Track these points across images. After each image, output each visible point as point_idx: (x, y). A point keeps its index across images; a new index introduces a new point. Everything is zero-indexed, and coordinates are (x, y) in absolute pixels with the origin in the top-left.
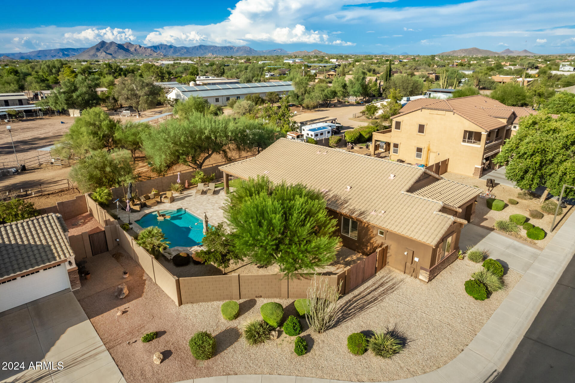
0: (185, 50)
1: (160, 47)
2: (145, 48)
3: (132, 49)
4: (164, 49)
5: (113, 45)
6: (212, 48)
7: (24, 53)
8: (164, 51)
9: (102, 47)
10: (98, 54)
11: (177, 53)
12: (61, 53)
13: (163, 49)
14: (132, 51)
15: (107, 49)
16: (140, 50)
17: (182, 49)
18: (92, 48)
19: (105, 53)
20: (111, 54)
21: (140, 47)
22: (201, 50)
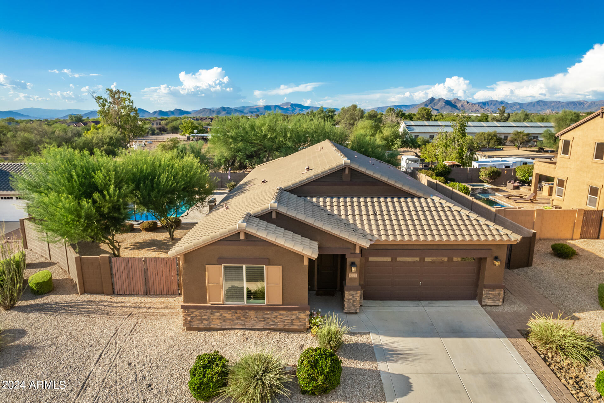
0: (518, 107)
1: (490, 104)
2: (472, 104)
3: (459, 105)
4: (494, 105)
5: (441, 101)
6: (553, 104)
8: (494, 107)
9: (431, 103)
11: (508, 109)
13: (492, 105)
14: (458, 106)
15: (435, 105)
16: (466, 106)
17: (515, 105)
18: (421, 104)
20: (438, 110)
21: (468, 102)
22: (539, 106)
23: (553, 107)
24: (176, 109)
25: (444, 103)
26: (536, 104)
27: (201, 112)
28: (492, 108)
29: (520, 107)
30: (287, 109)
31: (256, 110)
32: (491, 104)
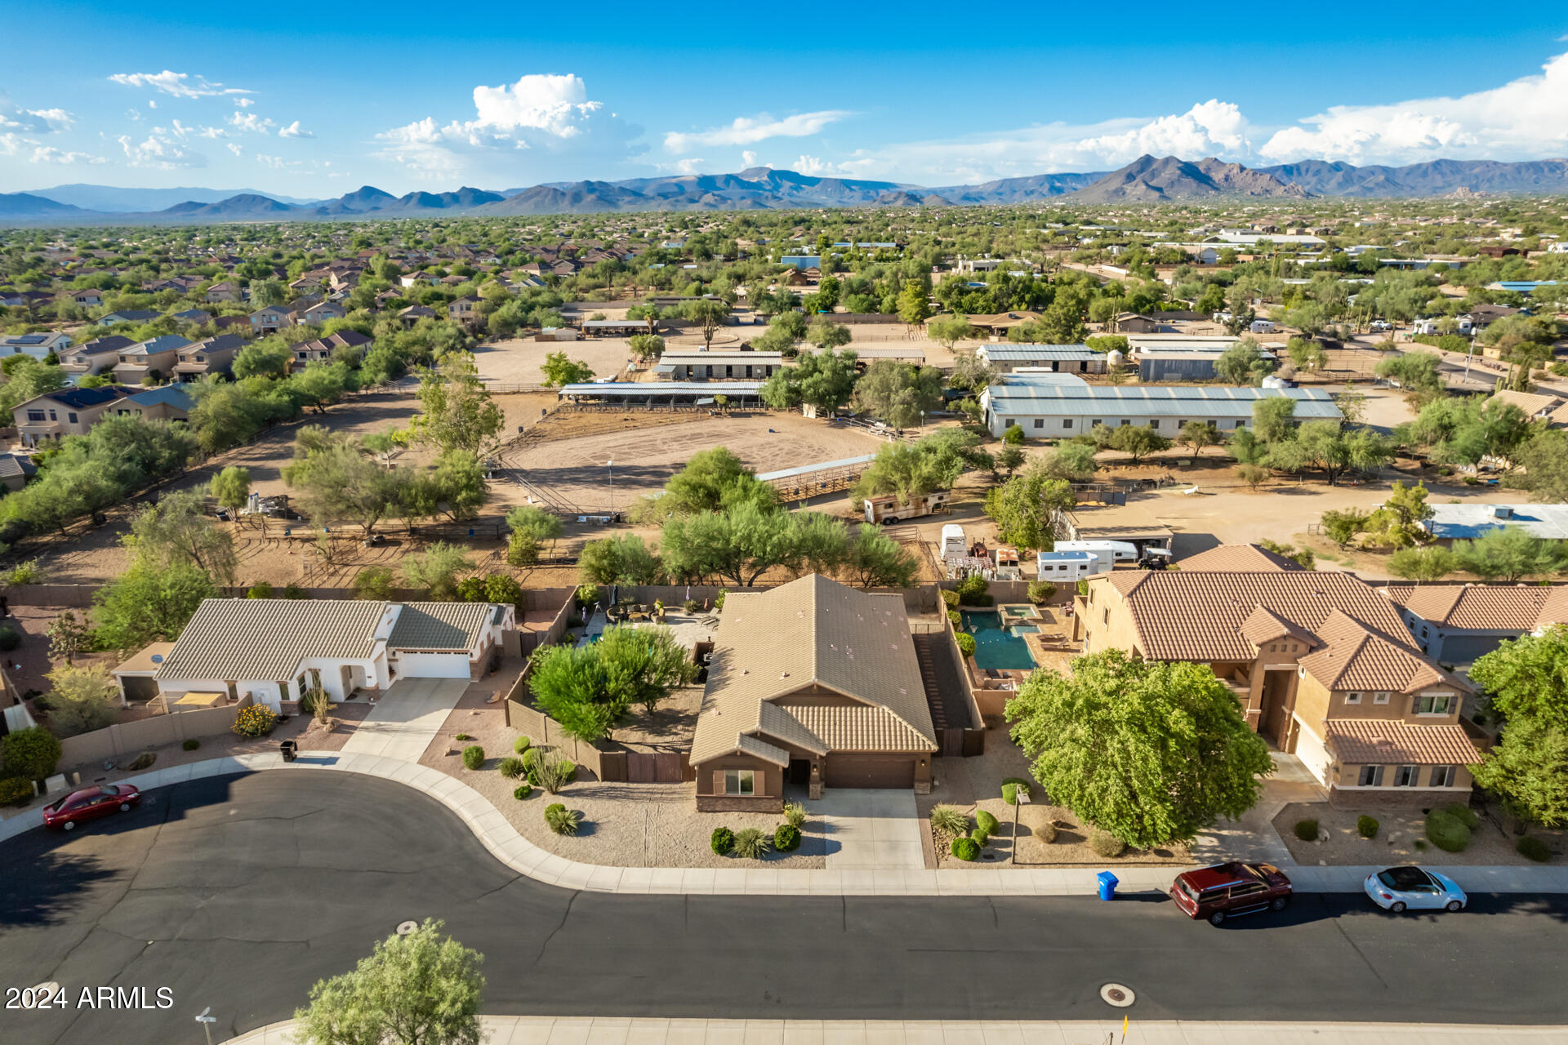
0: (1382, 178)
1: (1303, 169)
2: (1255, 172)
3: (1218, 176)
4: (1314, 175)
5: (1170, 166)
6: (1477, 170)
7: (973, 187)
8: (1314, 180)
9: (1142, 170)
10: (1129, 188)
11: (1353, 185)
12: (1047, 186)
13: (1310, 174)
14: (1216, 179)
15: (1153, 175)
16: (1239, 179)
17: (1372, 174)
18: (1118, 173)
19: (1144, 187)
20: (1159, 190)
21: (1242, 169)
22: (1439, 176)
23: (1477, 177)
24: (464, 188)
25: (1178, 172)
26: (1430, 169)
27: (531, 197)
28: (1309, 183)
29: (1387, 179)
30: (758, 185)
31: (676, 189)
32: (1307, 171)
